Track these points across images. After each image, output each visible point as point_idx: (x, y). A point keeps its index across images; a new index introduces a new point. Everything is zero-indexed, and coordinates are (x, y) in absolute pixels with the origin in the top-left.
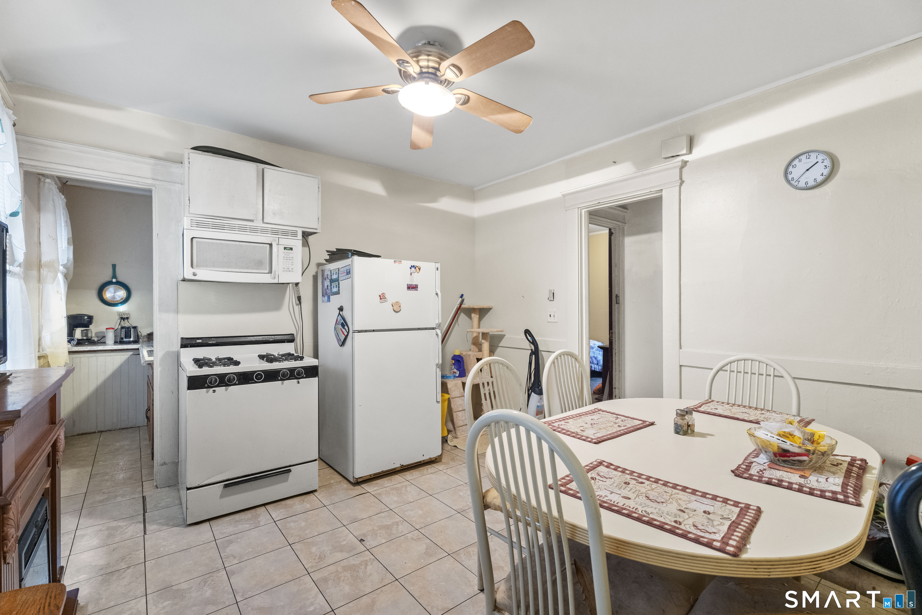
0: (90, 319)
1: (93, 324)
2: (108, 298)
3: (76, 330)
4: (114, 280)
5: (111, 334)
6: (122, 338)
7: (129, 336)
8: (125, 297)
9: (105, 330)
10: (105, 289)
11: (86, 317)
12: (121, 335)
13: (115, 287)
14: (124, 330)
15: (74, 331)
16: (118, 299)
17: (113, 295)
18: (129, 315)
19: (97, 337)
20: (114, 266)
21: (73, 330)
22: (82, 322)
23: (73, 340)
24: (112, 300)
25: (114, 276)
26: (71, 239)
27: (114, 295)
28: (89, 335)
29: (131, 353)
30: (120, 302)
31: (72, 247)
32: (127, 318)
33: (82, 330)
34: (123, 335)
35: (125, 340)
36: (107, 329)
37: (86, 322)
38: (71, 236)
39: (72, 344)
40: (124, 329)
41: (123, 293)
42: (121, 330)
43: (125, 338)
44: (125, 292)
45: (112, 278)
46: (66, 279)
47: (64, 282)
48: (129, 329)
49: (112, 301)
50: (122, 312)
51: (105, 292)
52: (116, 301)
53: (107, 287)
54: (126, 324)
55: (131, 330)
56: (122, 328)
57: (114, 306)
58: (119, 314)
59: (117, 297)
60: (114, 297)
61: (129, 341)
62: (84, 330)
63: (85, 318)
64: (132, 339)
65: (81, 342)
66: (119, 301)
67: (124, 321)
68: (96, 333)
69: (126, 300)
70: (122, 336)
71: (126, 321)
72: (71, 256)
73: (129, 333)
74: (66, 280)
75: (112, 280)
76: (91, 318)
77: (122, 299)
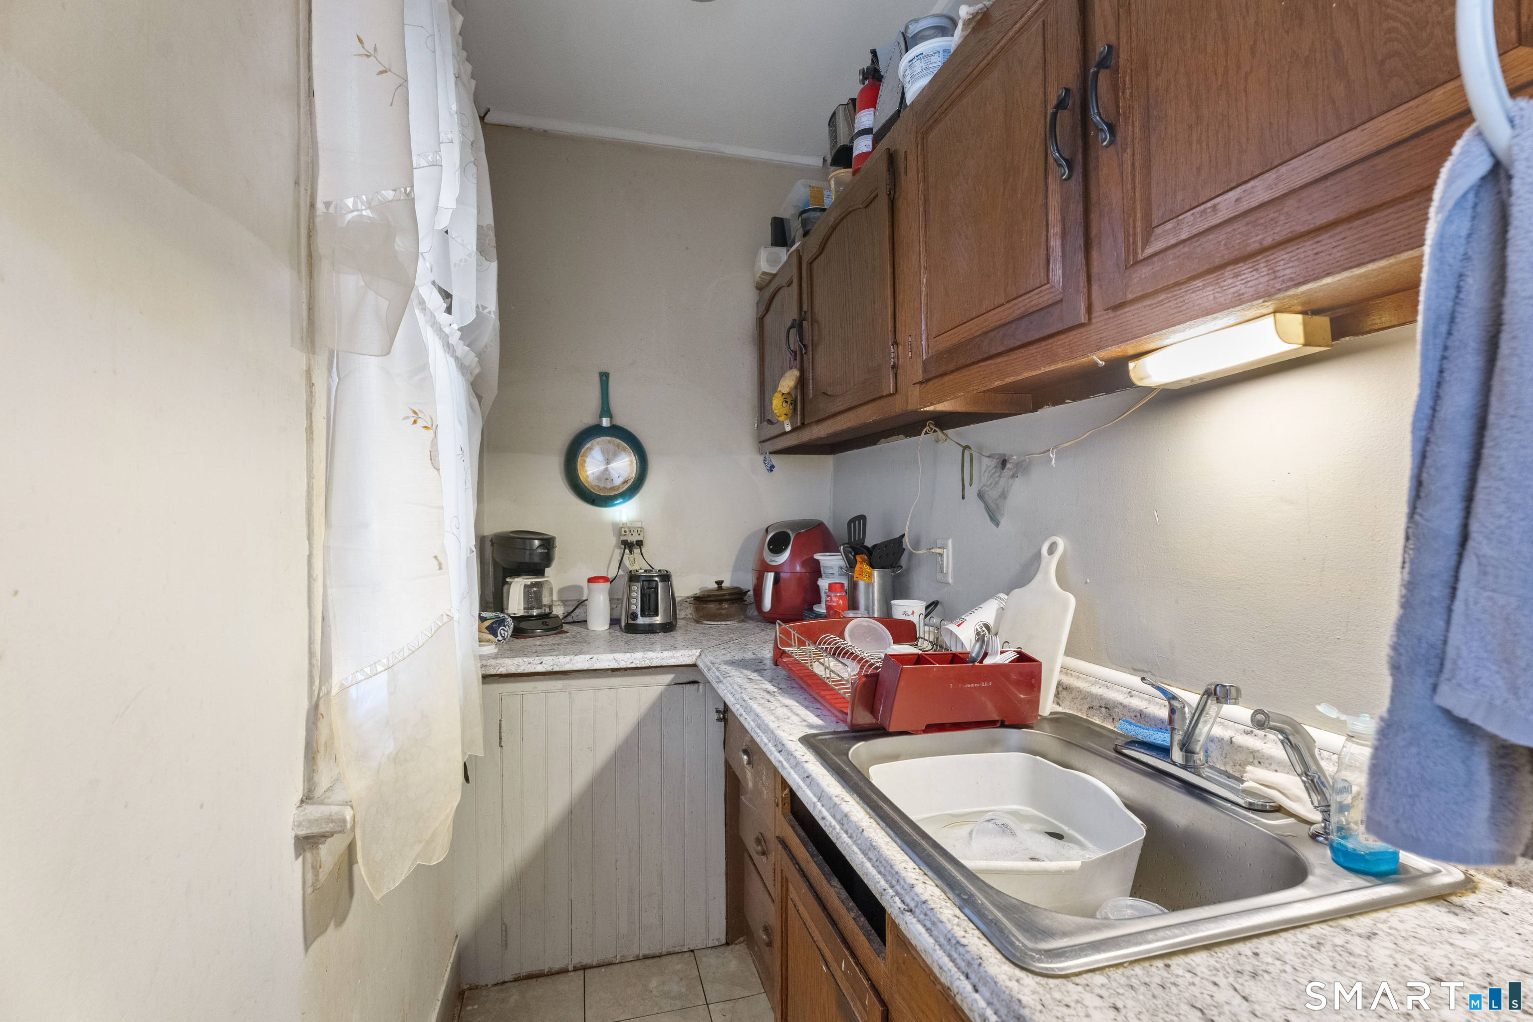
0: (548, 549)
1: (555, 564)
2: (590, 479)
3: (510, 584)
4: (605, 422)
5: (602, 597)
6: (634, 616)
7: (652, 607)
8: (633, 475)
9: (584, 583)
10: (583, 450)
11: (537, 542)
12: (629, 603)
13: (609, 442)
14: (637, 587)
15: (506, 587)
16: (618, 482)
17: (602, 467)
18: (642, 534)
19: (564, 602)
20: (604, 378)
21: (505, 583)
22: (527, 560)
23: (502, 622)
24: (602, 485)
25: (606, 410)
26: (492, 234)
27: (606, 470)
28: (546, 600)
29: (668, 678)
30: (621, 491)
31: (494, 266)
32: (640, 544)
33: (526, 586)
34: (636, 607)
35: (641, 620)
36: (591, 580)
37: (536, 559)
38: (489, 220)
39: (500, 638)
40: (640, 584)
41: (628, 463)
42: (630, 587)
43: (643, 615)
44: (634, 459)
45: (601, 417)
46: (480, 398)
47: (471, 406)
48: (654, 584)
49: (600, 489)
50: (624, 525)
51: (585, 461)
52: (612, 489)
53: (588, 445)
54: (636, 563)
55: (656, 588)
56: (633, 578)
57: (606, 506)
58: (619, 530)
59: (614, 474)
60: (605, 475)
61: (650, 625)
62: (533, 585)
63: (531, 545)
64: (658, 620)
65: (524, 625)
66: (618, 487)
67: (631, 552)
68: (561, 591)
69: (634, 487)
70: (633, 608)
71: (637, 551)
72: (492, 305)
73: (653, 596)
74: (475, 402)
75: (601, 421)
76: (548, 543)
77: (626, 482)
